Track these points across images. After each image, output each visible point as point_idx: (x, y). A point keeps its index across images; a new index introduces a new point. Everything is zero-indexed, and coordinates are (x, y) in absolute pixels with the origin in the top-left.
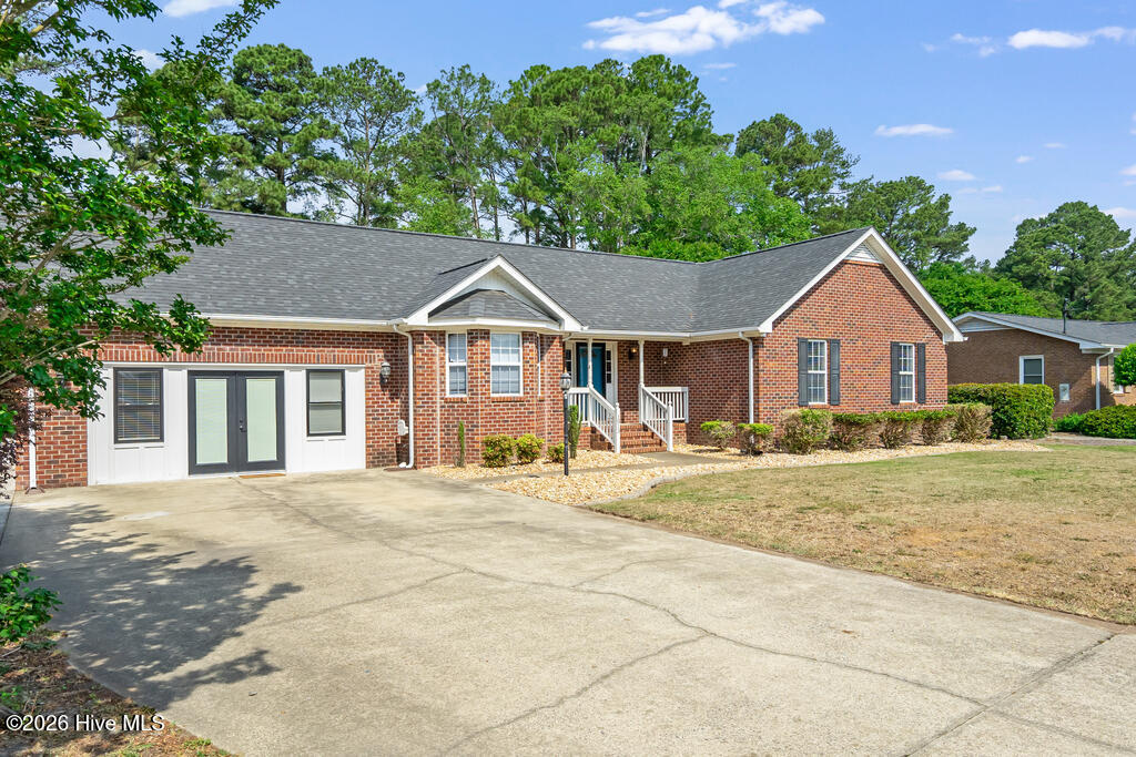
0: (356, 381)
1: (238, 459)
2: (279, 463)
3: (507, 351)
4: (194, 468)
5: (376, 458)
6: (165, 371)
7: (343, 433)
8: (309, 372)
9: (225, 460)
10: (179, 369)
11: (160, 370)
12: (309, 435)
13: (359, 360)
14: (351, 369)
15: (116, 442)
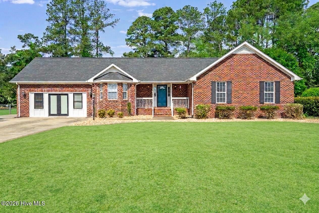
0: (85, 96)
1: (59, 113)
2: (67, 115)
3: (113, 88)
4: (50, 114)
5: (89, 115)
6: (44, 94)
7: (82, 108)
8: (74, 94)
9: (56, 113)
10: (47, 93)
11: (43, 93)
12: (74, 108)
13: (85, 91)
14: (84, 93)
15: (35, 108)
